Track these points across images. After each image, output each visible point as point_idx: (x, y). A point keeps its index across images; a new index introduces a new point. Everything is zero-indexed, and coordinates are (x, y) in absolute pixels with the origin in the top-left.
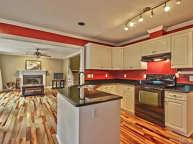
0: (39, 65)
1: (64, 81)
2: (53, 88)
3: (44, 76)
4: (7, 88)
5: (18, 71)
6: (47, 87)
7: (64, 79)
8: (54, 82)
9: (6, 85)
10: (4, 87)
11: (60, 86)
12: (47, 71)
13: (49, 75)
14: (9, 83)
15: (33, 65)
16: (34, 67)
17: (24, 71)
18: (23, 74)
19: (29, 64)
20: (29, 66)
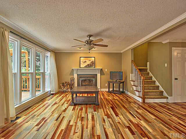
0: (93, 61)
1: (123, 82)
2: (109, 91)
3: (99, 75)
4: (62, 88)
5: (73, 69)
6: (102, 90)
7: (123, 81)
8: (110, 84)
9: (61, 85)
10: (60, 87)
11: (118, 89)
12: (102, 69)
13: (104, 74)
14: (64, 83)
15: (87, 62)
16: (88, 64)
17: (78, 69)
18: (77, 73)
19: (83, 61)
20: (83, 63)
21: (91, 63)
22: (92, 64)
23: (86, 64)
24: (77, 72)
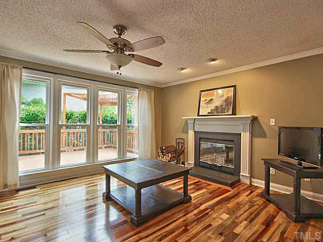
0: (228, 98)
15: (213, 101)
16: (217, 106)
17: (195, 119)
18: (194, 129)
19: (206, 100)
20: (205, 106)
21: (224, 104)
22: (227, 105)
23: (212, 107)
24: (194, 126)
